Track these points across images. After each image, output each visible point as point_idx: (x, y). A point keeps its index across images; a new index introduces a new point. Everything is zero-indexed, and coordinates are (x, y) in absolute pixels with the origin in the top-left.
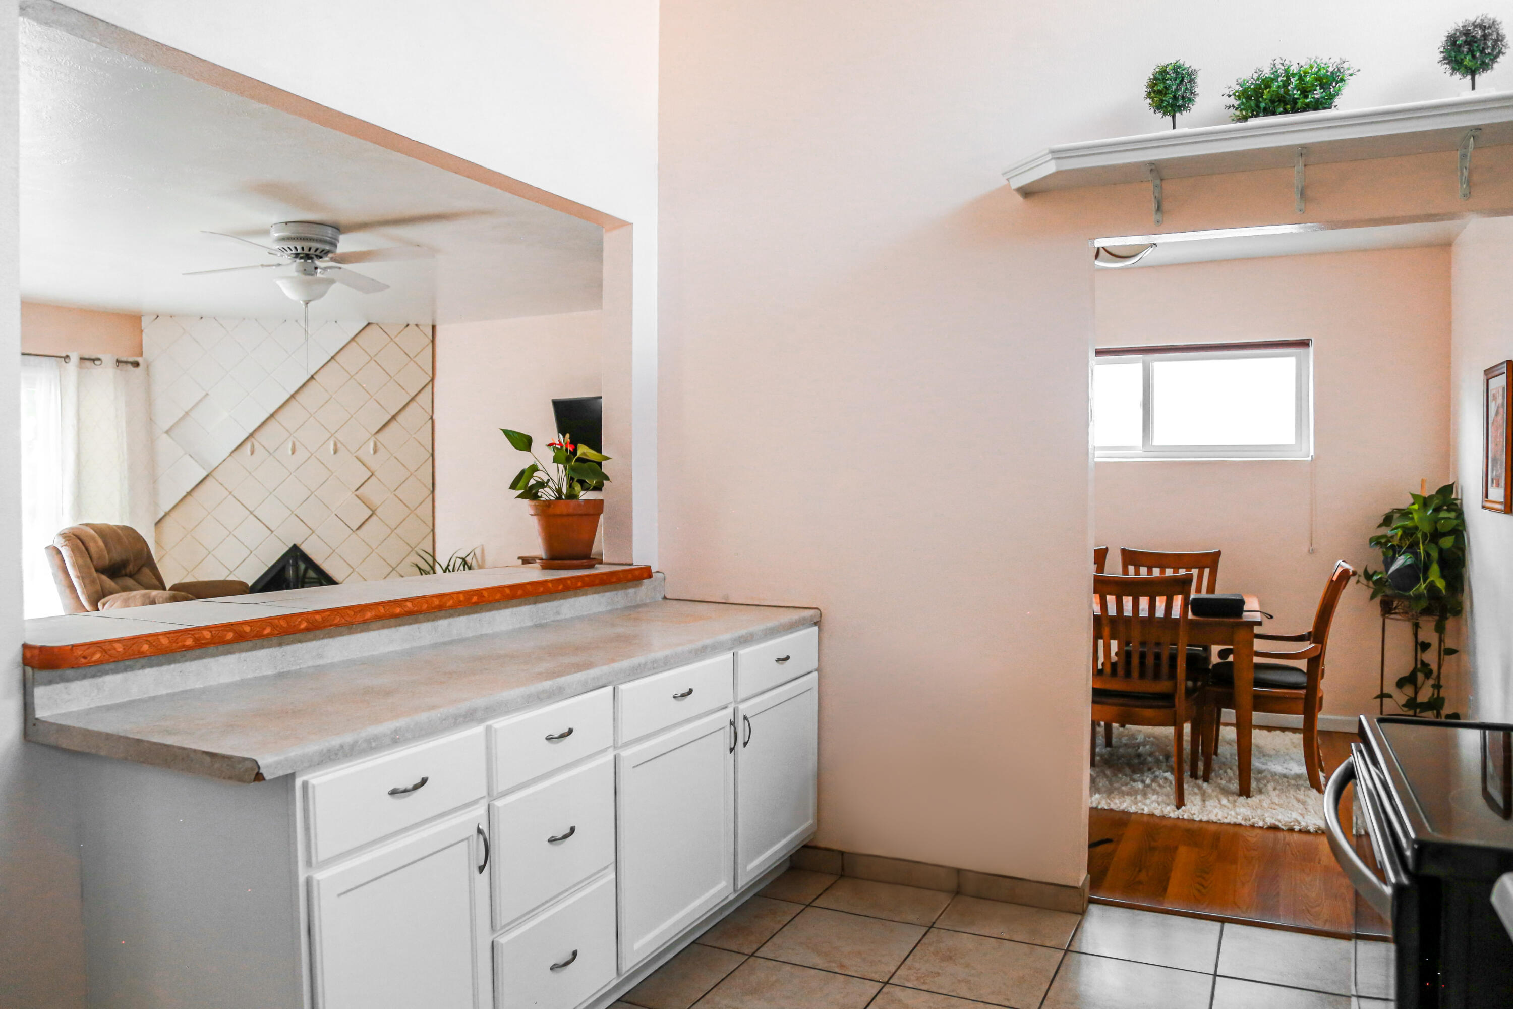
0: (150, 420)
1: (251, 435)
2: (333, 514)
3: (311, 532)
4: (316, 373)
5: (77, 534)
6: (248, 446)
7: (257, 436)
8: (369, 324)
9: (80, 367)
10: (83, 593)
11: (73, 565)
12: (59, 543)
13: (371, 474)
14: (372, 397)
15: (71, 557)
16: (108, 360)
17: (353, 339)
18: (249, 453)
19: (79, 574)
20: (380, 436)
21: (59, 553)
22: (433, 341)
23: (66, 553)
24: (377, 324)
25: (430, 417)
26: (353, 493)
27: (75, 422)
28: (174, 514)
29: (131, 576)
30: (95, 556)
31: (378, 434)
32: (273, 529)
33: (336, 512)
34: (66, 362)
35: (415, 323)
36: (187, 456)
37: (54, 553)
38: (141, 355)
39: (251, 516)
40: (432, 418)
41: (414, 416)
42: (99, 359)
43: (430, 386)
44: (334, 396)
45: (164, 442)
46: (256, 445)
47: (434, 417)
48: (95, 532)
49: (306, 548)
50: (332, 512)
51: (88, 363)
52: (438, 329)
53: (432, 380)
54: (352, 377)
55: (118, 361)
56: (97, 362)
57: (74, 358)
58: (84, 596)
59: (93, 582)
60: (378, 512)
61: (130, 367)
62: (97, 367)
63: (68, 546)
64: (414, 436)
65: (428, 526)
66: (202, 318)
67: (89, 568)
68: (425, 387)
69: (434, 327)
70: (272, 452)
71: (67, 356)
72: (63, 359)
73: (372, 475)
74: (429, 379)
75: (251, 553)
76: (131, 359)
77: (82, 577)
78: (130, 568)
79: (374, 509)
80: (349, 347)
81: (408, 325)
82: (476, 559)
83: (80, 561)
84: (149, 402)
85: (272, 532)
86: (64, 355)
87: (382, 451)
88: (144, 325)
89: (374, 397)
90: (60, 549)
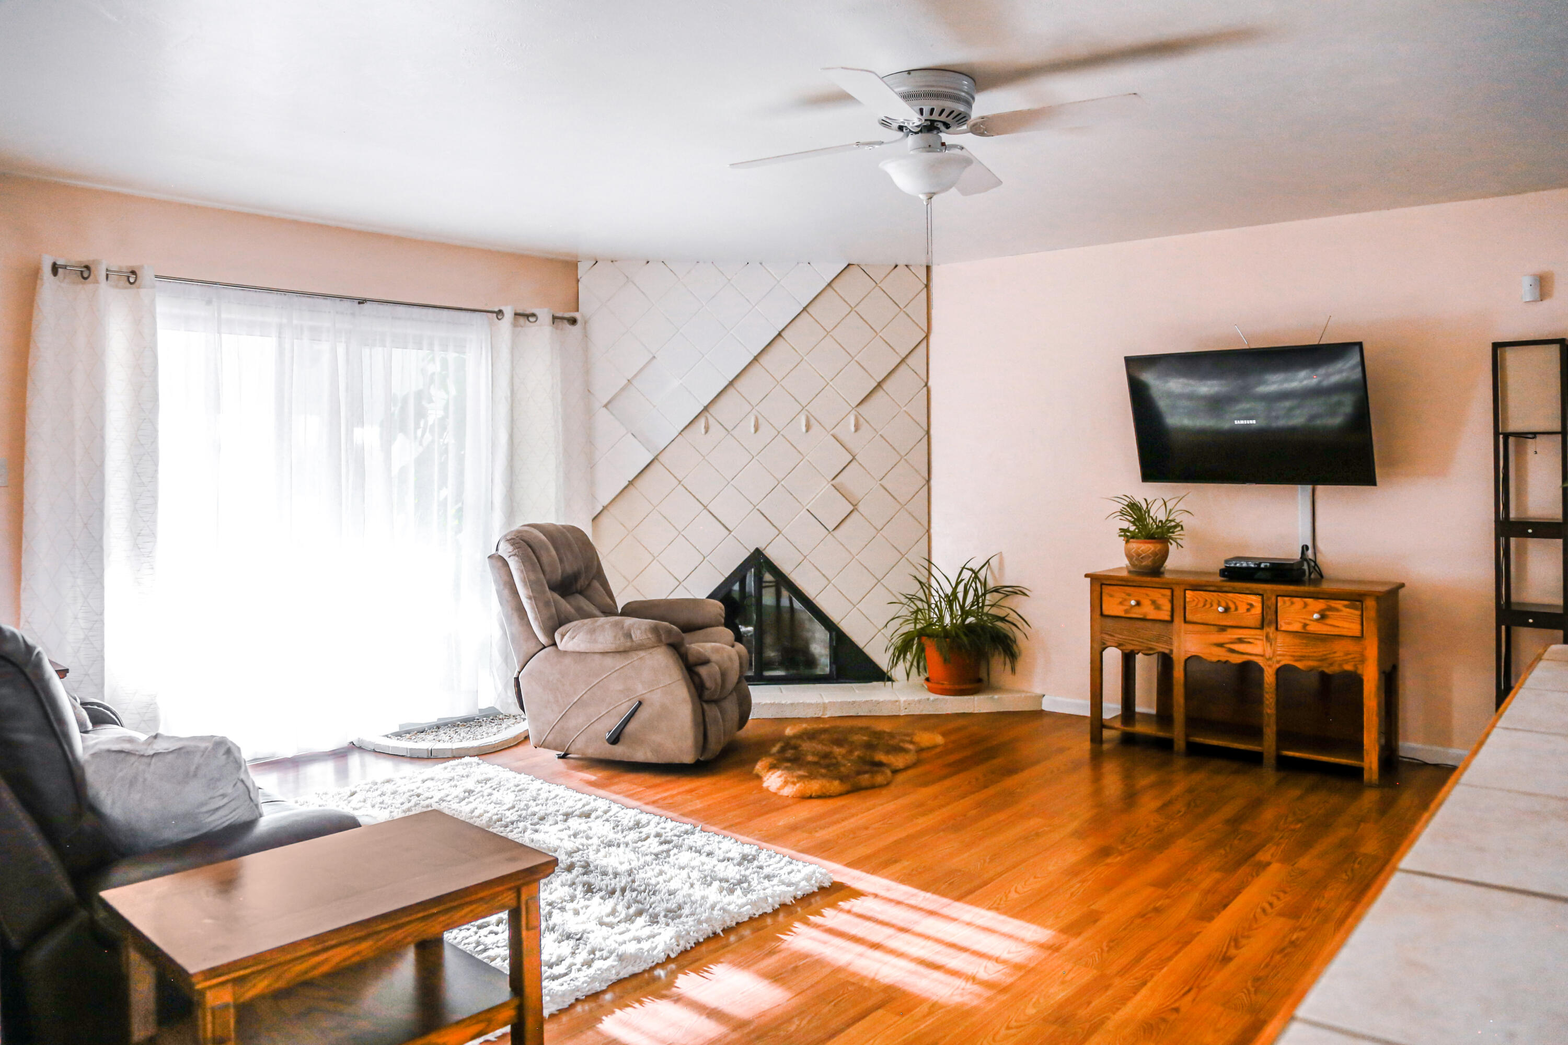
0: (588, 391)
1: (706, 409)
2: (804, 510)
3: (777, 532)
4: (783, 330)
5: (526, 539)
6: (702, 423)
7: (712, 410)
8: (849, 265)
9: (515, 325)
10: (536, 619)
11: (524, 581)
12: (505, 550)
13: (851, 458)
14: (853, 358)
15: (522, 571)
16: (544, 315)
17: (829, 285)
18: (703, 431)
19: (531, 594)
20: (863, 409)
21: (506, 564)
22: (927, 286)
23: (513, 564)
24: (858, 265)
25: (924, 384)
26: (829, 482)
27: (509, 394)
28: (612, 509)
29: (581, 592)
30: (547, 568)
31: (860, 406)
32: (731, 529)
33: (807, 507)
34: (499, 319)
35: (905, 263)
36: (630, 435)
37: (500, 564)
38: (577, 310)
39: (705, 511)
40: (926, 385)
41: (904, 382)
42: (533, 315)
43: (925, 342)
44: (805, 358)
45: (603, 415)
46: (711, 420)
47: (930, 384)
48: (544, 535)
49: (772, 554)
50: (804, 507)
51: (522, 320)
52: (935, 270)
53: (927, 337)
54: (828, 333)
55: (555, 318)
56: (532, 319)
57: (509, 312)
58: (537, 623)
59: (547, 604)
60: (861, 507)
61: (567, 325)
62: (532, 324)
63: (518, 556)
64: (904, 409)
65: (922, 525)
66: (648, 262)
67: (542, 585)
68: (920, 343)
69: (928, 268)
70: (730, 429)
71: (500, 312)
72: (495, 315)
73: (854, 458)
74: (924, 335)
75: (704, 558)
76: (567, 315)
77: (533, 598)
78: (582, 582)
79: (854, 503)
80: (825, 294)
81: (896, 266)
82: (992, 573)
83: (532, 577)
84: (587, 370)
85: (730, 531)
86: (496, 310)
87: (864, 426)
88: (580, 273)
89: (856, 359)
90: (506, 558)
